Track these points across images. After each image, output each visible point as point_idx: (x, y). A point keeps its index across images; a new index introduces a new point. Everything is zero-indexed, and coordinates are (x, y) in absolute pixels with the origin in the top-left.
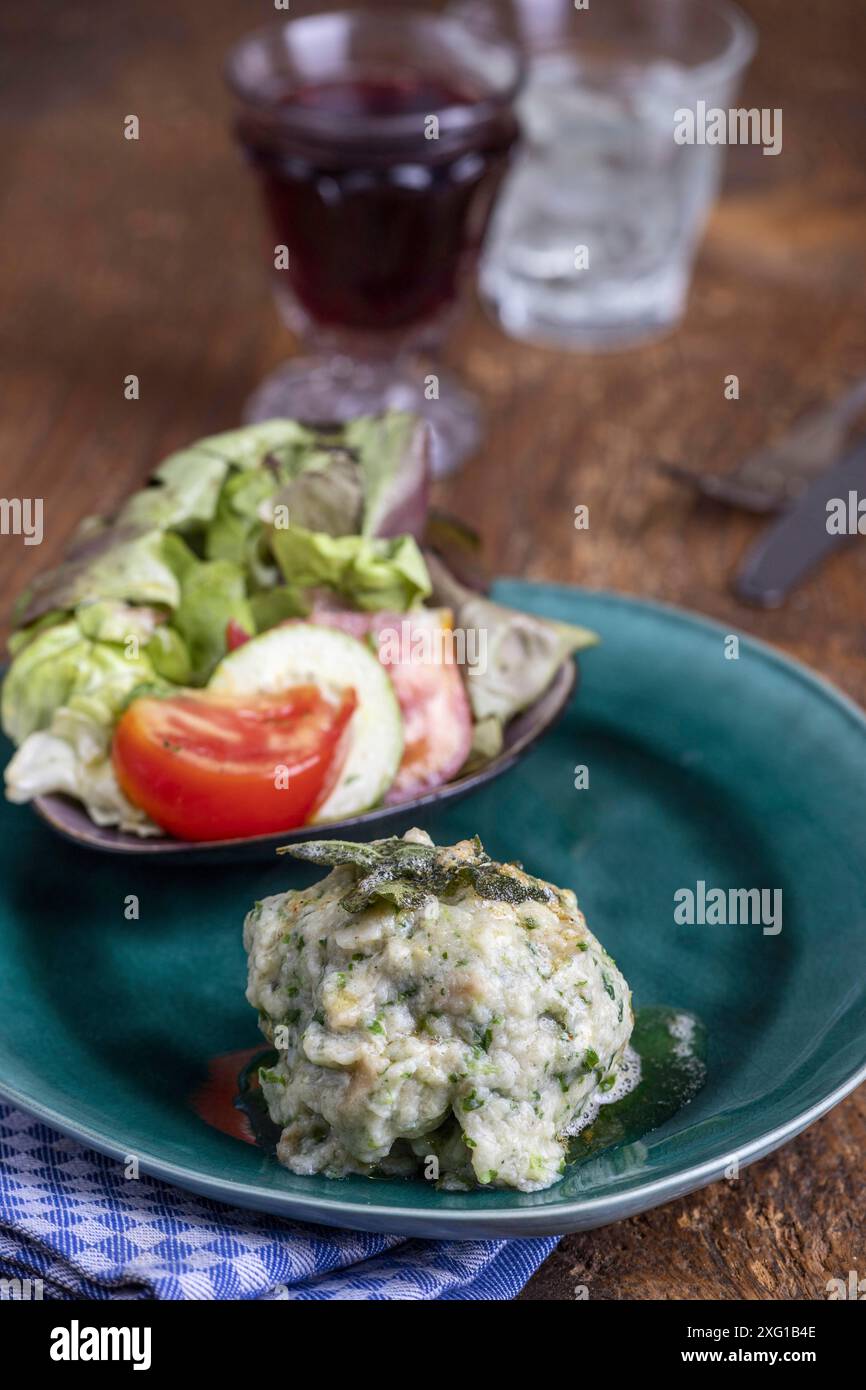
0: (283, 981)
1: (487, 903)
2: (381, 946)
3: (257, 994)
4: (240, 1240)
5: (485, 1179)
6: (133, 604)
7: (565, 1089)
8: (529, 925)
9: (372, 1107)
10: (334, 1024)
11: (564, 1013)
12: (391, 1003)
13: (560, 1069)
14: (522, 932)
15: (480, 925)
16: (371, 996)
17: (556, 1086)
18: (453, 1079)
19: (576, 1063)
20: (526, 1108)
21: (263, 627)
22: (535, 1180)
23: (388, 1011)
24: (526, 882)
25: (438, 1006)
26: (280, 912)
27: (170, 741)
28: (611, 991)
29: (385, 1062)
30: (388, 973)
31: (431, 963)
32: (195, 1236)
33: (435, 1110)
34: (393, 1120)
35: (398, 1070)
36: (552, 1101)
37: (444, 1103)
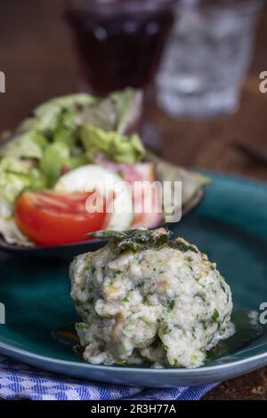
0: (86, 286)
1: (172, 250)
2: (128, 268)
3: (76, 293)
4: (68, 385)
5: (172, 363)
6: (23, 158)
7: (205, 328)
8: (190, 260)
9: (125, 332)
10: (108, 299)
11: (205, 295)
12: (132, 290)
13: (203, 318)
14: (187, 262)
15: (169, 258)
16: (124, 287)
17: (201, 325)
18: (158, 321)
19: (209, 316)
20: (189, 334)
21: (76, 166)
22: (194, 364)
23: (132, 293)
24: (187, 244)
25: (152, 290)
26: (85, 259)
27: (38, 207)
28: (223, 288)
29: (130, 313)
30: (131, 277)
31: (149, 272)
32: (49, 384)
33: (151, 334)
34: (133, 339)
35: (136, 316)
36: (199, 332)
37: (155, 332)
